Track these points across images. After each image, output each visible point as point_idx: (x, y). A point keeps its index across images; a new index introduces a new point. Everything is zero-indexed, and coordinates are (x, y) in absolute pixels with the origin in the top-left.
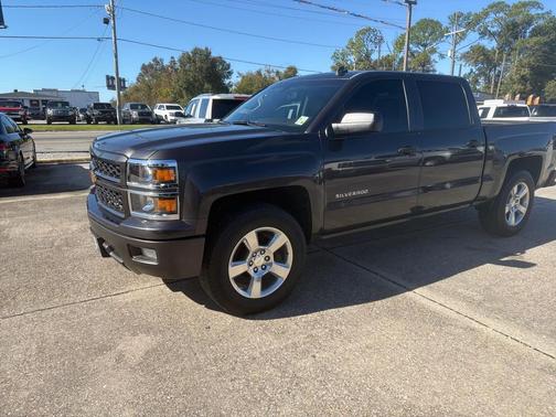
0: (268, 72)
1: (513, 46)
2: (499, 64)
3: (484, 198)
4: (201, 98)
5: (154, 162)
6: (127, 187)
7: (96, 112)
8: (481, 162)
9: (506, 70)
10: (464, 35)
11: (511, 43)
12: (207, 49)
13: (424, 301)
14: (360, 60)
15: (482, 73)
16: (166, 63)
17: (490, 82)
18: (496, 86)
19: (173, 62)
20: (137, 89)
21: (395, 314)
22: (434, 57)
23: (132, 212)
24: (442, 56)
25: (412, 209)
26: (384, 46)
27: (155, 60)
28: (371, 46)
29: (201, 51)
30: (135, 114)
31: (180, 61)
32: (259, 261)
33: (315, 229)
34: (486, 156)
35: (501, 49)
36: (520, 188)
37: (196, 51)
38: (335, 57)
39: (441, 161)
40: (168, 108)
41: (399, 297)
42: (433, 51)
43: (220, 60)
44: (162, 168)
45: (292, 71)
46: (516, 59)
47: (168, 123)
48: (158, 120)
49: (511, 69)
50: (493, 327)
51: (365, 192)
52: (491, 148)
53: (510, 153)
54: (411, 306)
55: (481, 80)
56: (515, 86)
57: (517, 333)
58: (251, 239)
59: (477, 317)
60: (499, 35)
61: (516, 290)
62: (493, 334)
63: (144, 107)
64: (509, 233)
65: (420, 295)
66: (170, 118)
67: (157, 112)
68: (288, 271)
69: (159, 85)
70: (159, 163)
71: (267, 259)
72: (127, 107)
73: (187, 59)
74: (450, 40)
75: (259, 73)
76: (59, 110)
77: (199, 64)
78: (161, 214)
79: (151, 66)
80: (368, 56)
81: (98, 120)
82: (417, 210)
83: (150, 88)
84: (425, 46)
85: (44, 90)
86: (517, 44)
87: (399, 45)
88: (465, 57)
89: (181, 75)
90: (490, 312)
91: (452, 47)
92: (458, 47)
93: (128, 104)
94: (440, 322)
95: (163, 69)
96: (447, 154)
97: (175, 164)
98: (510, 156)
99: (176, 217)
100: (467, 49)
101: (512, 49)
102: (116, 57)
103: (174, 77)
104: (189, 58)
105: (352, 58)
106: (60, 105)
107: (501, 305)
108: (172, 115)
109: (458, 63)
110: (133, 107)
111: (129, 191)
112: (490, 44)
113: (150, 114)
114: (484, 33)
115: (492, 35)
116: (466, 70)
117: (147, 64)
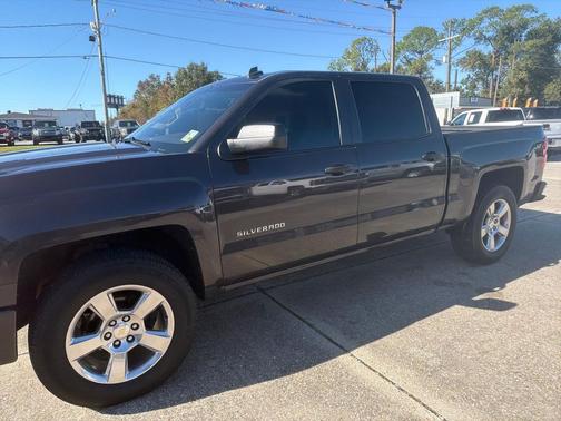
1: (509, 50)
2: (497, 69)
7: (84, 131)
9: (503, 74)
10: (459, 41)
11: (507, 46)
12: (203, 64)
15: (479, 78)
16: (163, 79)
17: (488, 87)
18: (494, 90)
19: (169, 78)
20: (134, 106)
22: (431, 64)
24: (438, 63)
26: (380, 55)
27: (151, 77)
28: (367, 56)
29: (197, 66)
30: (123, 132)
31: (176, 76)
32: (122, 331)
35: (498, 54)
36: (498, 206)
37: (192, 67)
42: (430, 58)
43: (216, 75)
46: (513, 62)
49: (509, 73)
51: (281, 226)
55: (479, 85)
56: (514, 90)
59: (424, 397)
60: (495, 39)
61: (486, 347)
68: (168, 341)
69: (156, 102)
71: (135, 327)
72: (116, 124)
73: (184, 75)
76: (46, 130)
77: (195, 79)
79: (148, 83)
80: (364, 66)
81: (86, 139)
83: (147, 105)
84: (420, 53)
85: (40, 110)
86: (513, 47)
88: (462, 62)
89: (178, 91)
91: (448, 53)
93: (118, 122)
95: (160, 85)
98: (481, 168)
100: (463, 55)
101: (509, 53)
102: (103, 74)
103: (170, 92)
104: (185, 73)
106: (46, 125)
107: (462, 374)
110: (123, 124)
112: (487, 49)
114: (480, 38)
115: (488, 39)
116: (463, 75)
117: (143, 80)
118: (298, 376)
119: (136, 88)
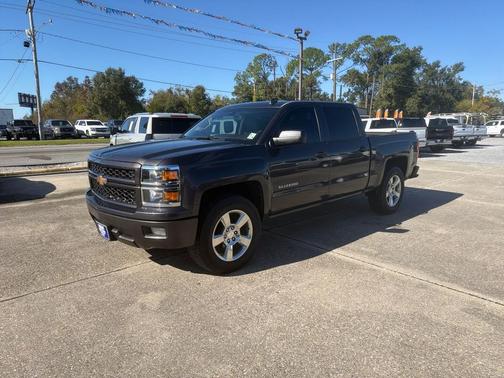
0: (179, 91)
1: (380, 70)
2: (371, 85)
3: (372, 187)
4: (139, 116)
5: (160, 167)
6: (141, 186)
7: (17, 129)
8: (368, 162)
9: (376, 89)
10: (341, 63)
11: (378, 68)
12: (120, 69)
13: (340, 257)
14: (258, 82)
15: (357, 92)
16: (81, 81)
17: (364, 99)
18: (369, 102)
19: (87, 80)
20: (51, 106)
21: (323, 265)
22: (320, 79)
23: (144, 203)
24: (326, 79)
25: (322, 197)
26: (278, 69)
27: (69, 79)
28: (267, 70)
29: (115, 71)
30: (56, 130)
31: (94, 80)
32: (231, 235)
33: (266, 211)
34: (371, 158)
35: (371, 73)
36: (394, 179)
37: (110, 71)
38: (237, 78)
39: (336, 163)
40: (89, 123)
41: (324, 255)
42: (318, 74)
43: (133, 80)
44: (168, 171)
45: (201, 89)
46: (383, 81)
47: (90, 137)
48: (80, 135)
49: (379, 89)
50: (386, 268)
51: (296, 184)
52: (374, 152)
53: (386, 155)
54: (333, 260)
55: (358, 98)
56: (384, 103)
57: (401, 270)
58: (226, 219)
59: (375, 263)
60: (369, 62)
61: (398, 246)
62: (386, 271)
63: (65, 123)
64: (390, 211)
65: (337, 253)
66: (91, 133)
67: (78, 127)
68: (250, 241)
69: (74, 102)
70: (165, 167)
71: (236, 233)
72: (48, 124)
73: (101, 78)
74: (331, 66)
75: (170, 91)
77: (113, 83)
78: (168, 203)
79: (65, 84)
80: (265, 78)
81: (19, 136)
82: (325, 198)
83: (65, 105)
84: (311, 70)
86: (382, 69)
87: (291, 68)
88: (344, 79)
89: (96, 93)
90: (383, 260)
91: (333, 71)
92: (338, 71)
93: (50, 121)
94: (353, 267)
95: (78, 87)
96: (339, 158)
97: (178, 168)
98: (386, 157)
99: (178, 204)
100: (345, 73)
101: (379, 73)
102: (37, 77)
103: (89, 94)
104: (104, 78)
105: (252, 80)
107: (390, 255)
108: (93, 130)
109: (339, 84)
110: (55, 123)
111: (143, 188)
112: (363, 69)
113: (72, 129)
114: (357, 60)
115: (363, 61)
116: (345, 90)
117: (61, 82)
118: (311, 260)
119: (54, 89)
